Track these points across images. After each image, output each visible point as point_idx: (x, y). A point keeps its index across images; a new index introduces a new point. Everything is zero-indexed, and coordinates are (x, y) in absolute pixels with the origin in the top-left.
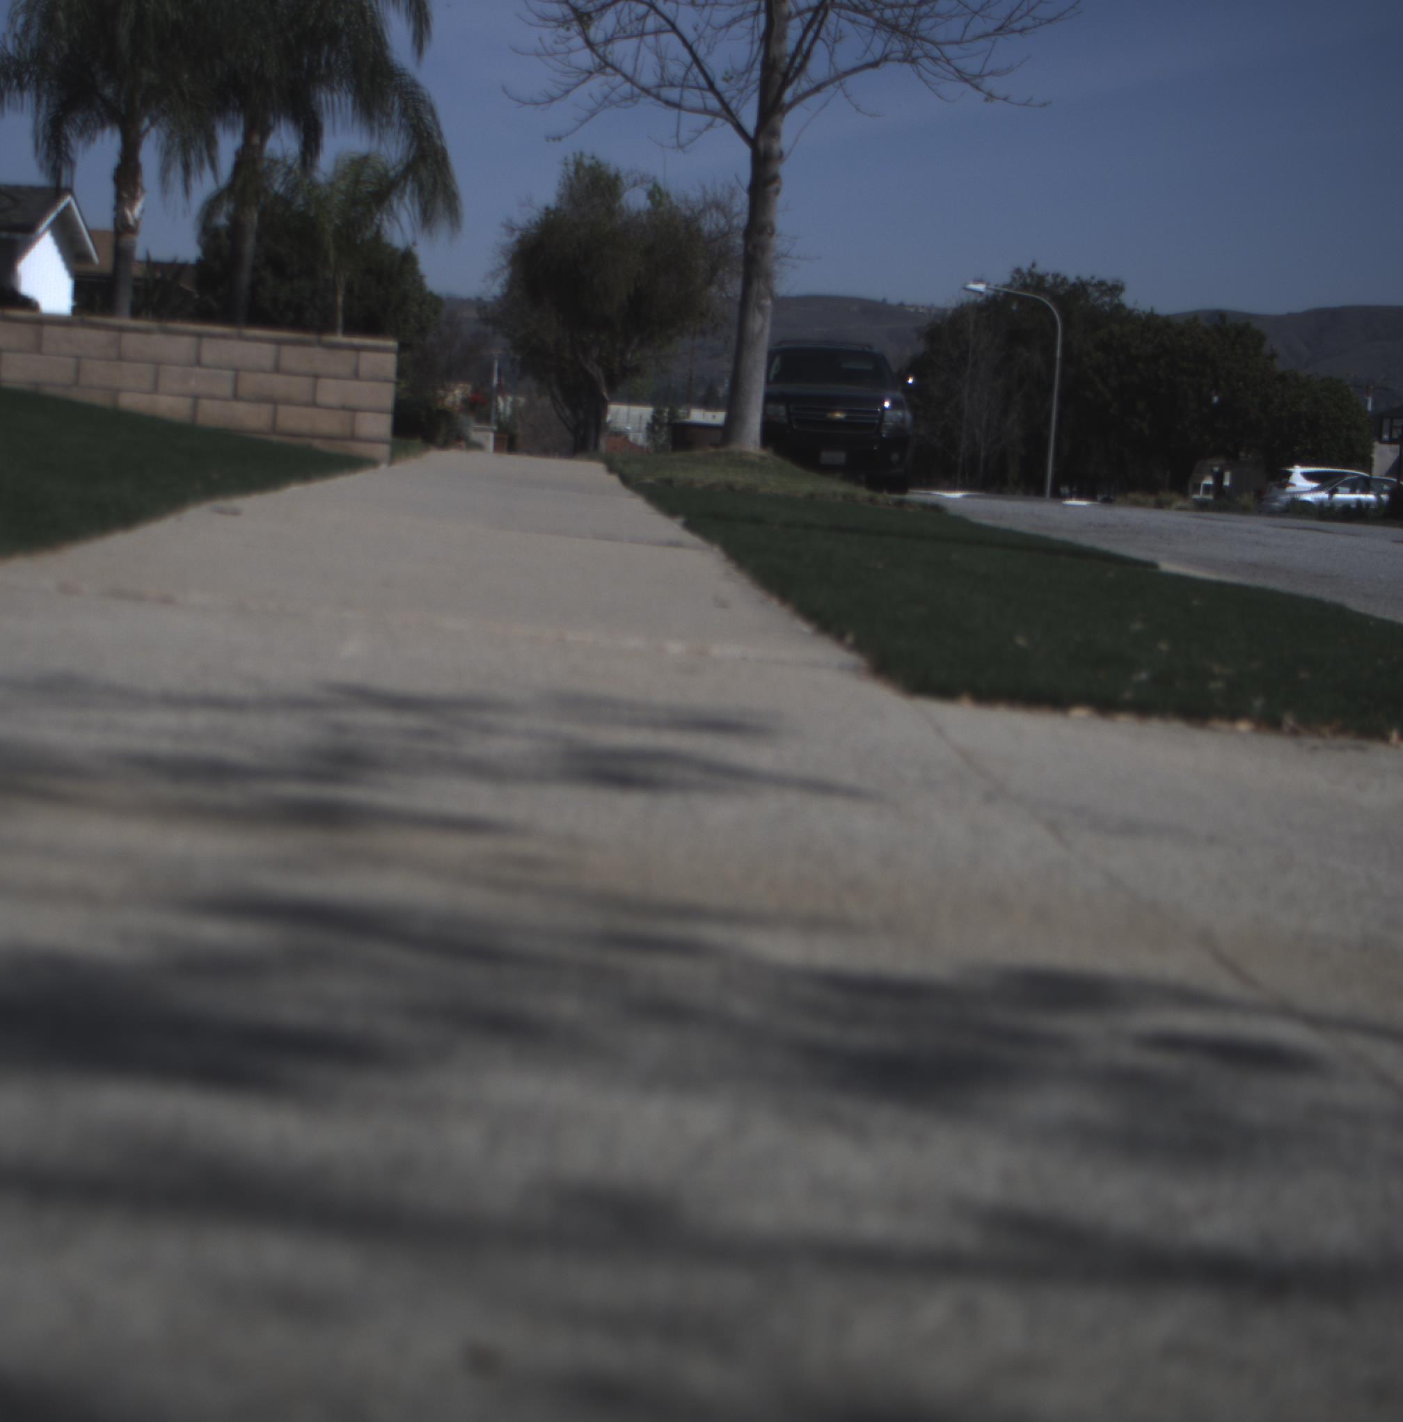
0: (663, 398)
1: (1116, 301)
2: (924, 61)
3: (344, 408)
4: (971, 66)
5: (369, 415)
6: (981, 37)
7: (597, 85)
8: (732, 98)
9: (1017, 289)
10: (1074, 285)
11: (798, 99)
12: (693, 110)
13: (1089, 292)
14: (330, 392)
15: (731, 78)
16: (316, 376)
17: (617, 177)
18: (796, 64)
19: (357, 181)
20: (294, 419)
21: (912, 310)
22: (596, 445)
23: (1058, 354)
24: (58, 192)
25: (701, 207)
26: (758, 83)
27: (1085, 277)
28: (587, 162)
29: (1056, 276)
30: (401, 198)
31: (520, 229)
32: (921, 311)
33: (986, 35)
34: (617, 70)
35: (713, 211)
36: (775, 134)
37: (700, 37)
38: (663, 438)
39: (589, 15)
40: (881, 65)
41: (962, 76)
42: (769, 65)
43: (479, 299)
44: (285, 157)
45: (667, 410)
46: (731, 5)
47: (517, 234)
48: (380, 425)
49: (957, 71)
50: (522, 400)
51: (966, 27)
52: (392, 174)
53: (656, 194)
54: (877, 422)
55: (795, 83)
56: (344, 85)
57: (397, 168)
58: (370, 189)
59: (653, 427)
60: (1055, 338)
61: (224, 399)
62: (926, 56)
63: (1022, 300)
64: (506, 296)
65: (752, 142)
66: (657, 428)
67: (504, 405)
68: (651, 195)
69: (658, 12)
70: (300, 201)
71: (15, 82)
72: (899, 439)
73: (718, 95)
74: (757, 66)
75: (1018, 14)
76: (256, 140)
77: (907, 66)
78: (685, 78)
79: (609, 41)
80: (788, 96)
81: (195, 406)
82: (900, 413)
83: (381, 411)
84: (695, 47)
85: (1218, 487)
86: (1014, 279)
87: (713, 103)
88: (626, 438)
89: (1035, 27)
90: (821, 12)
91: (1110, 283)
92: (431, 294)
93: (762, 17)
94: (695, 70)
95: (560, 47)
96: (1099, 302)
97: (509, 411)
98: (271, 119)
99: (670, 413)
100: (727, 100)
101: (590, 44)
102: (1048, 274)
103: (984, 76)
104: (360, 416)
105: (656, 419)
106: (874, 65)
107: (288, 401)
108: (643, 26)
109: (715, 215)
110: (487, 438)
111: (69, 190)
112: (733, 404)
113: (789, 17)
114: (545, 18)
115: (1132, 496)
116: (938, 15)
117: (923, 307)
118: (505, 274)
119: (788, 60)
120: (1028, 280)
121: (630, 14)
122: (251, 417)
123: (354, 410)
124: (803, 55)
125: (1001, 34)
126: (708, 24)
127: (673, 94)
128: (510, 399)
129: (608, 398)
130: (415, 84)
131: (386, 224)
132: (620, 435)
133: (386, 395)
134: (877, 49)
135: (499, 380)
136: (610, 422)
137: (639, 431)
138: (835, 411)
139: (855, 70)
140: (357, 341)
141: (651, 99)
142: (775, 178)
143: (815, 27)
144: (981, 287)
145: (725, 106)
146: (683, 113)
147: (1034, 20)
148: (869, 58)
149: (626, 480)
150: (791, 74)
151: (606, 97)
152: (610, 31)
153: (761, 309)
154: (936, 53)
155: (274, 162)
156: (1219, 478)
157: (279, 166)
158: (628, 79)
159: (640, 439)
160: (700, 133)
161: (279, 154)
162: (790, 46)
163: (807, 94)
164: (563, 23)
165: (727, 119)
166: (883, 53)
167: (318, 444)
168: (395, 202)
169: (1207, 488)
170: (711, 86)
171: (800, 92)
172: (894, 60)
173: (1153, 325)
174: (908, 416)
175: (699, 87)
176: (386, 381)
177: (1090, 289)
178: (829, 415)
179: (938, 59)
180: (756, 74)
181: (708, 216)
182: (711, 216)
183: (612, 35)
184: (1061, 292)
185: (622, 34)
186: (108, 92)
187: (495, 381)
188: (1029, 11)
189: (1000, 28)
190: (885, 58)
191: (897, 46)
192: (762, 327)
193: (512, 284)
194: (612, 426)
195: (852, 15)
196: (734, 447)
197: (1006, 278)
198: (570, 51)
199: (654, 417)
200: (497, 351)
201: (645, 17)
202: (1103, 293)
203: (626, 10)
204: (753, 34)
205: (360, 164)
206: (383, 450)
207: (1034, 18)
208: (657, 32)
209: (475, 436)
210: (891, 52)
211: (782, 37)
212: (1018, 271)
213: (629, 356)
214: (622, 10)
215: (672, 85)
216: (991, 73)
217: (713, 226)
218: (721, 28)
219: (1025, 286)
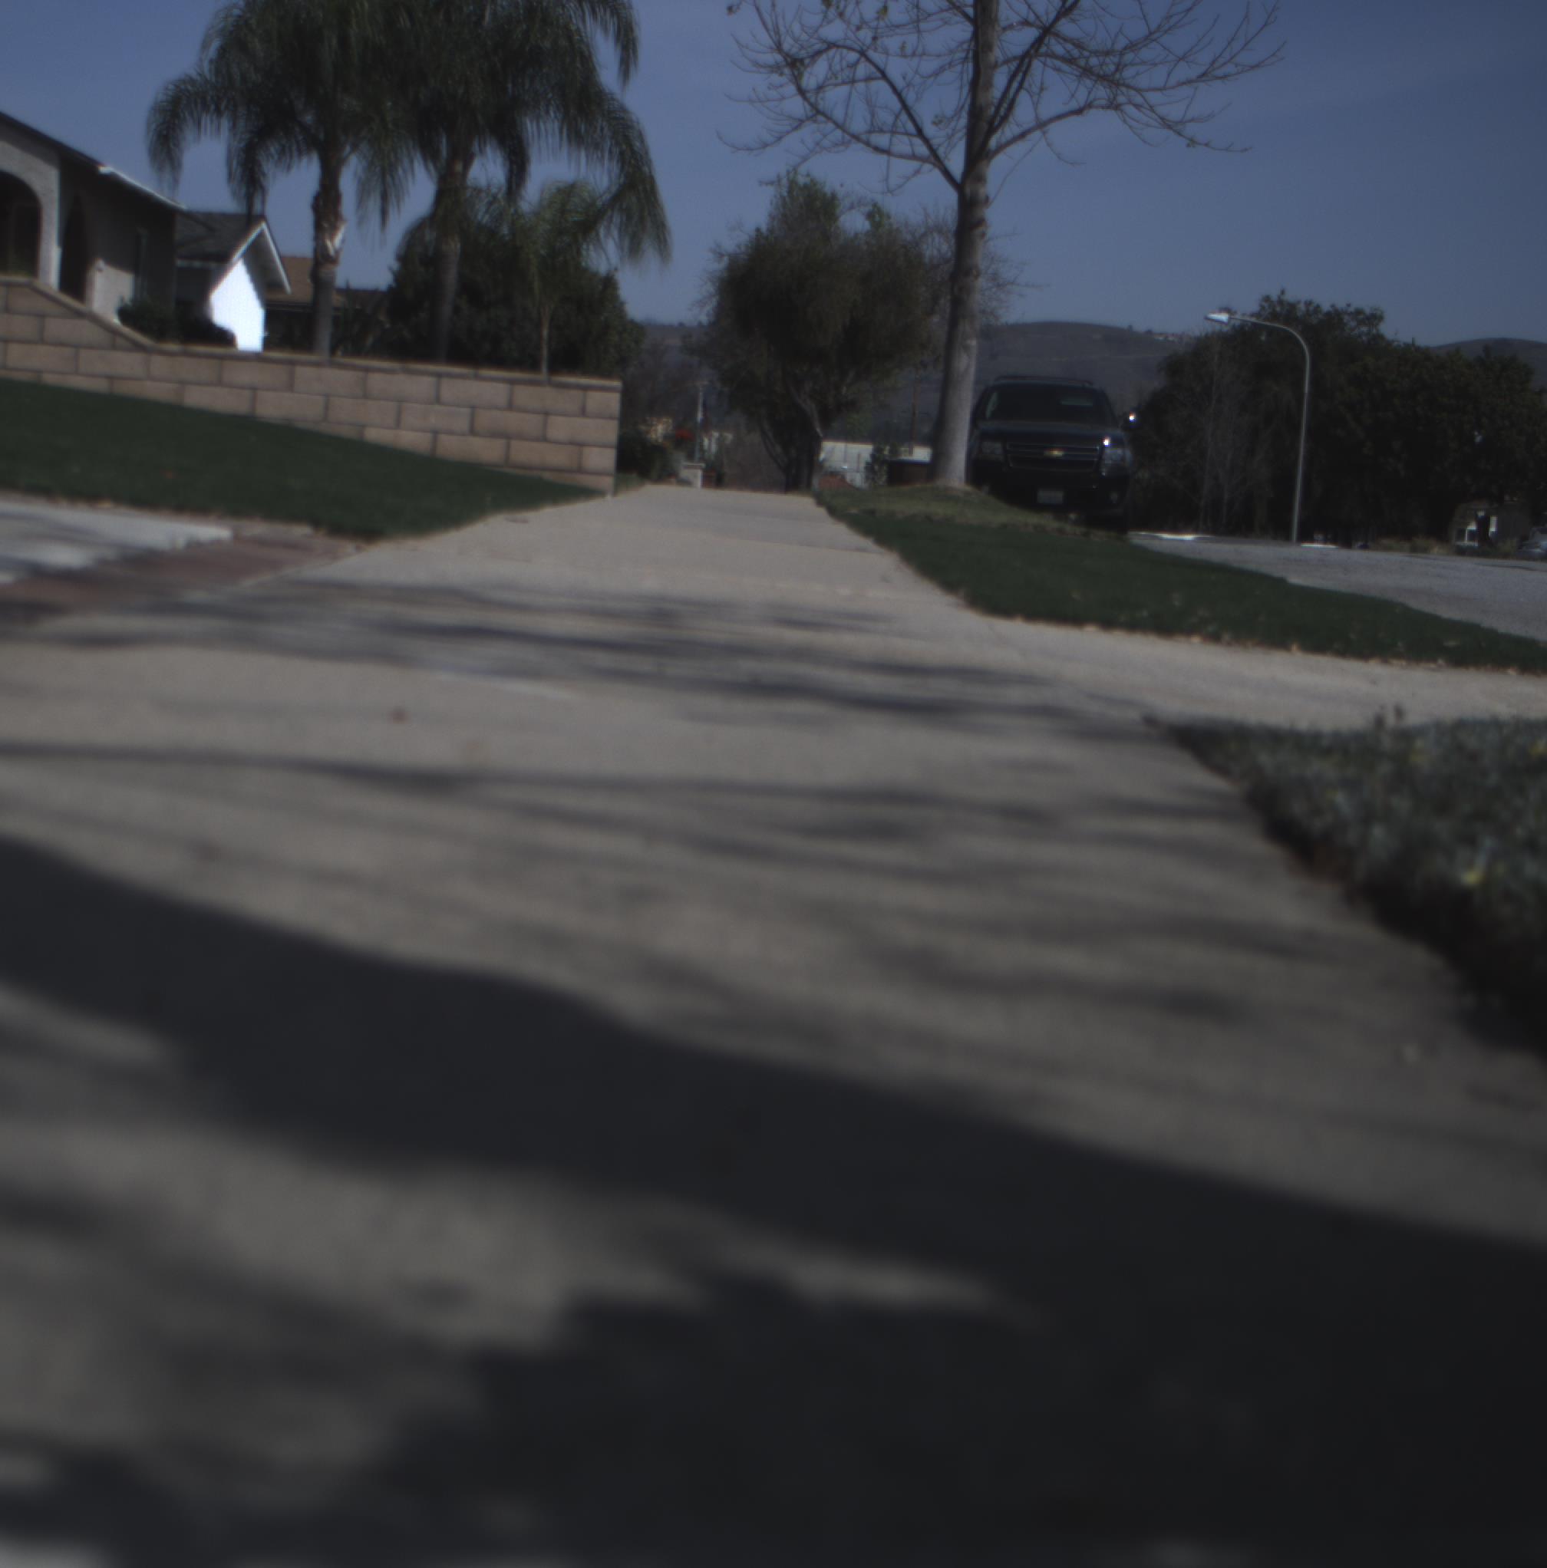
0: (886, 435)
1: (1374, 331)
2: (1130, 110)
3: (572, 443)
4: (1174, 112)
5: (596, 450)
6: (1184, 83)
7: (809, 132)
8: (939, 145)
9: (1265, 320)
10: (1328, 314)
11: (1001, 148)
12: (902, 156)
13: (1345, 321)
14: (560, 428)
15: (940, 122)
16: (547, 414)
17: (834, 197)
18: (1002, 111)
19: (563, 211)
20: (526, 453)
21: (1161, 338)
22: (809, 485)
23: (1306, 389)
24: (250, 218)
25: (923, 230)
26: (964, 131)
27: (1341, 305)
28: (802, 180)
29: (1308, 303)
30: (608, 228)
31: (729, 255)
32: (1171, 339)
33: (1189, 82)
34: (829, 118)
35: (935, 235)
36: (981, 179)
37: (909, 85)
38: (883, 479)
39: (802, 61)
40: (1085, 112)
41: (1166, 123)
42: (975, 113)
43: (681, 325)
44: (489, 186)
45: (888, 448)
46: (939, 56)
47: (726, 259)
48: (604, 459)
49: (1162, 119)
50: (729, 437)
51: (1169, 75)
52: (599, 203)
53: (876, 215)
54: (1096, 460)
55: (999, 133)
56: (552, 114)
57: (604, 198)
58: (576, 219)
59: (872, 468)
60: (1303, 371)
61: (463, 435)
62: (1130, 102)
63: (1271, 331)
64: (712, 324)
65: (959, 187)
66: (876, 467)
67: (710, 443)
68: (870, 216)
69: (869, 60)
70: (505, 230)
71: (213, 107)
72: (1120, 478)
73: (926, 141)
74: (964, 115)
75: (1221, 61)
76: (459, 167)
77: (1111, 114)
78: (894, 124)
79: (820, 88)
80: (993, 142)
81: (435, 440)
82: (1119, 451)
83: (604, 446)
84: (904, 95)
85: (1482, 533)
86: (1263, 308)
87: (922, 149)
88: (843, 479)
89: (1238, 73)
90: (1027, 60)
91: (1368, 311)
92: (632, 322)
93: (970, 66)
94: (904, 117)
95: (773, 94)
96: (1356, 332)
97: (714, 448)
98: (475, 147)
99: (891, 451)
100: (935, 147)
101: (802, 92)
102: (1299, 302)
103: (1186, 122)
104: (587, 450)
105: (876, 457)
106: (1079, 112)
107: (521, 437)
108: (854, 73)
109: (937, 240)
110: (697, 475)
111: (262, 217)
112: (937, 439)
113: (996, 66)
114: (756, 64)
115: (1385, 542)
116: (1143, 63)
117: (1173, 335)
118: (714, 301)
119: (993, 109)
120: (1278, 309)
121: (841, 60)
122: (487, 451)
123: (581, 445)
124: (1008, 104)
125: (1204, 81)
126: (916, 72)
127: (882, 140)
128: (716, 434)
129: (821, 435)
130: (623, 109)
131: (592, 253)
132: (836, 475)
133: (611, 432)
134: (1082, 98)
135: (705, 415)
136: (824, 460)
137: (858, 472)
138: (1053, 448)
139: (1060, 117)
140: (584, 381)
141: (861, 145)
142: (981, 222)
143: (1019, 78)
144: (1223, 317)
145: (933, 151)
146: (894, 160)
147: (1236, 67)
148: (1074, 105)
149: (833, 512)
150: (996, 123)
151: (818, 144)
152: (821, 77)
153: (966, 348)
154: (1138, 99)
155: (478, 190)
156: (1484, 524)
157: (483, 195)
158: (838, 125)
159: (858, 479)
160: (908, 179)
161: (483, 182)
162: (996, 92)
163: (1009, 143)
164: (775, 69)
165: (934, 165)
166: (1086, 102)
167: (547, 476)
168: (602, 232)
169: (1472, 533)
170: (920, 132)
171: (1004, 140)
172: (1097, 107)
173: (1412, 357)
174: (1128, 454)
175: (907, 134)
176: (611, 418)
177: (1346, 318)
178: (1047, 453)
179: (1141, 106)
180: (963, 121)
181: (930, 240)
182: (933, 239)
183: (824, 82)
184: (1314, 321)
185: (833, 81)
186: (308, 118)
187: (700, 416)
188: (1232, 58)
189: (1204, 74)
190: (1089, 105)
191: (1102, 92)
192: (967, 364)
193: (720, 311)
194: (827, 464)
195: (1058, 63)
196: (940, 483)
197: (1254, 307)
198: (783, 98)
199: (873, 456)
200: (704, 382)
201: (857, 62)
202: (1361, 323)
203: (837, 58)
204: (962, 79)
205: (567, 192)
206: (608, 482)
207: (1237, 65)
208: (868, 79)
209: (685, 473)
210: (1095, 100)
211: (989, 85)
212: (1267, 299)
213: (844, 390)
214: (834, 57)
215: (881, 131)
216: (1192, 120)
217: (935, 252)
218: (930, 76)
219: (1274, 316)
